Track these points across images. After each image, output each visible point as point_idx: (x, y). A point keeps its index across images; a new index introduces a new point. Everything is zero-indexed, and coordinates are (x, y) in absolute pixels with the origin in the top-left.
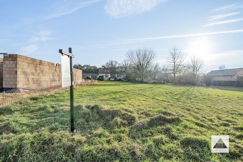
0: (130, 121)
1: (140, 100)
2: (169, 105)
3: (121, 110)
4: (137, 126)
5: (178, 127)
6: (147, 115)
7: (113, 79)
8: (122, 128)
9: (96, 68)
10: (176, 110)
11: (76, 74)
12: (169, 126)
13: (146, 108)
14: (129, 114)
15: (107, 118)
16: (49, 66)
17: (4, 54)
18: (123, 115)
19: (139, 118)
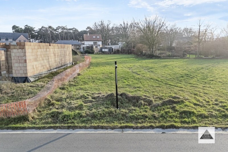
0: (149, 103)
1: (153, 86)
2: (180, 90)
3: (142, 96)
4: (155, 105)
5: (181, 106)
6: (161, 99)
7: (107, 50)
8: (146, 106)
10: (184, 95)
12: (175, 105)
13: (160, 93)
14: (148, 98)
15: (133, 101)
18: (144, 99)
19: (155, 101)
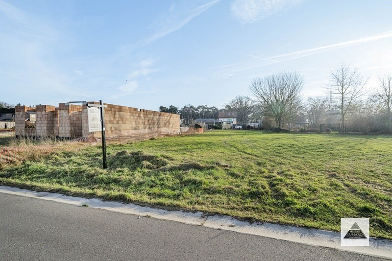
0: (160, 166)
3: (160, 157)
7: (241, 127)
9: (216, 109)
11: (170, 120)
16: (130, 112)
17: (83, 102)
